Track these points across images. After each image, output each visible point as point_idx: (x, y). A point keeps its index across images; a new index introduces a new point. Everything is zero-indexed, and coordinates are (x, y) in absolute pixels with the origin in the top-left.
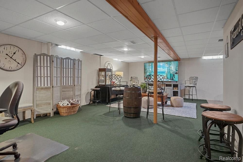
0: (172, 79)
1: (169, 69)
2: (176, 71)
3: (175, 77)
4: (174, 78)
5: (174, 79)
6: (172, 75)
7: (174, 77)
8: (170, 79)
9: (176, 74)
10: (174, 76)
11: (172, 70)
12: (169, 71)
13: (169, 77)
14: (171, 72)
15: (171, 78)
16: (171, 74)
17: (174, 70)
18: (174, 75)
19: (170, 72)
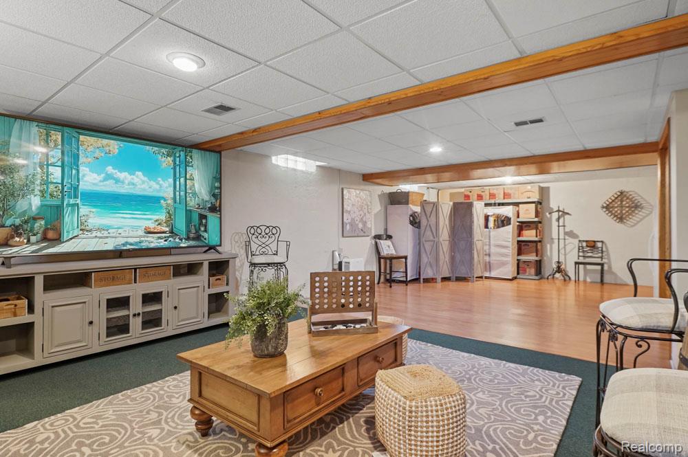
0: (194, 239)
1: (183, 188)
2: (214, 201)
3: (210, 227)
4: (205, 231)
5: (206, 235)
6: (195, 218)
7: (202, 229)
8: (188, 239)
9: (214, 214)
10: (204, 221)
11: (195, 194)
12: (182, 193)
13: (181, 225)
14: (192, 203)
15: (188, 231)
16: (189, 213)
17: (203, 191)
18: (205, 217)
19: (188, 199)
